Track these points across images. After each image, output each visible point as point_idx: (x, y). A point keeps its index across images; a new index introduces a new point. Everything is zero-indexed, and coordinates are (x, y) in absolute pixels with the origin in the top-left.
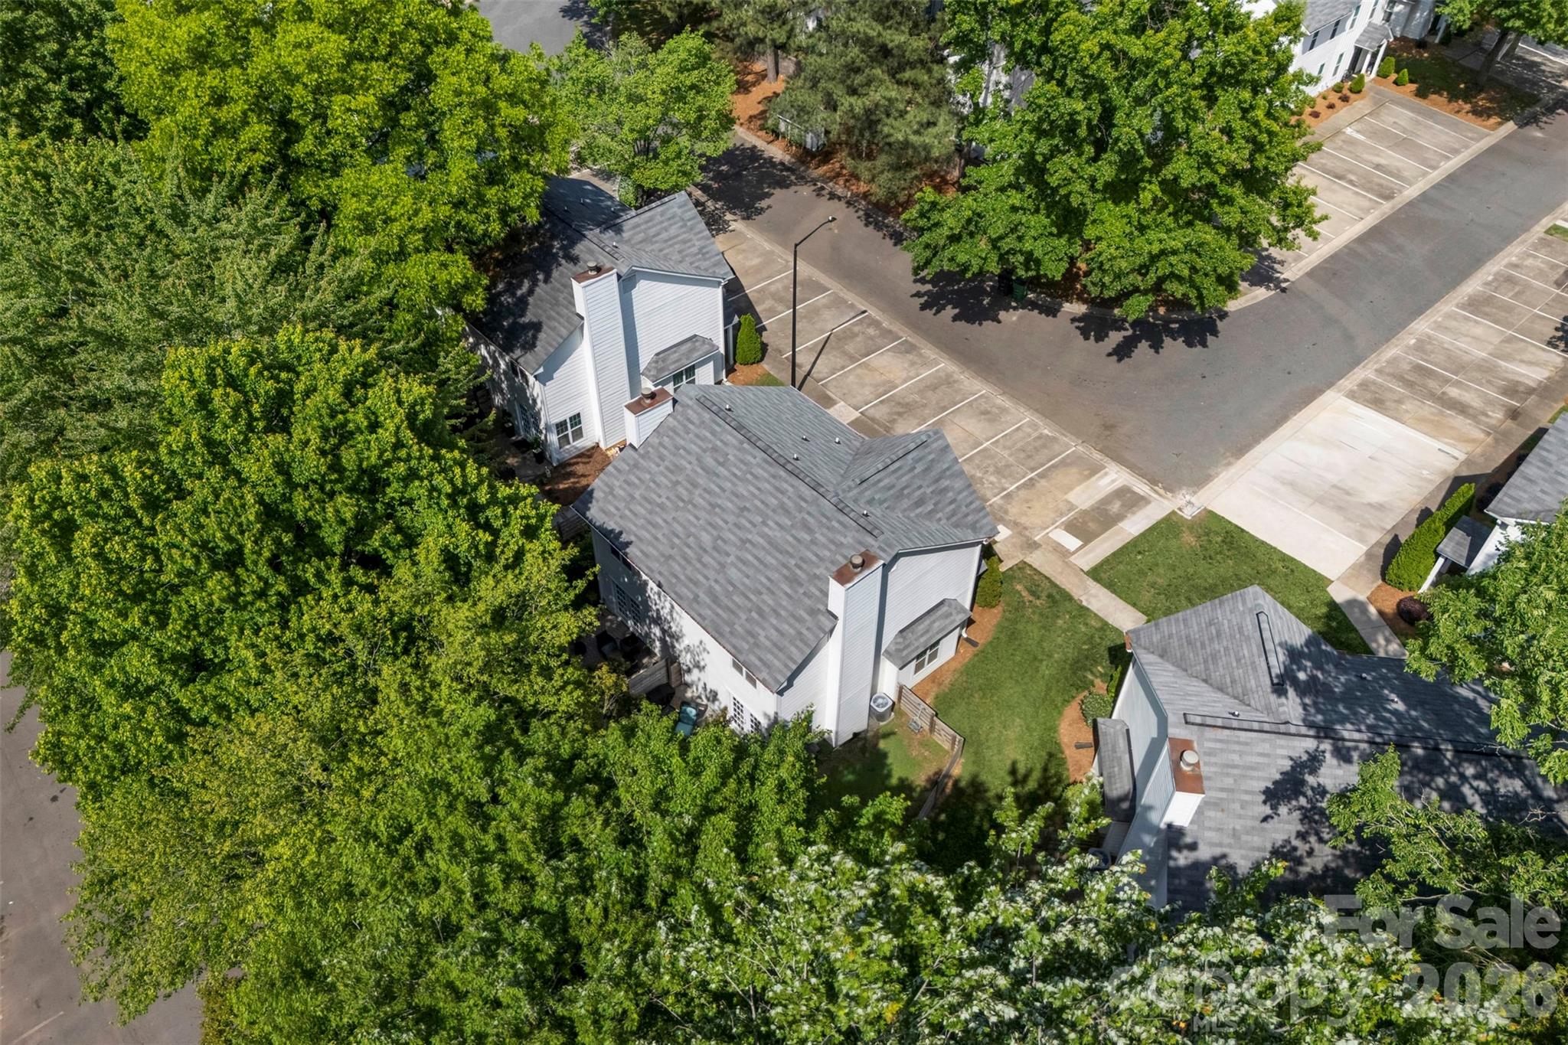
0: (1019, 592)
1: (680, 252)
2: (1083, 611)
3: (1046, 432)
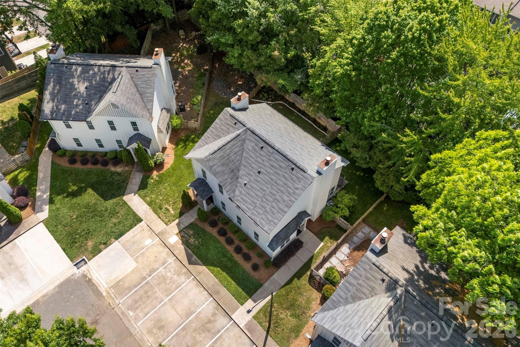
0: (174, 210)
1: (347, 311)
2: (150, 204)
3: (131, 314)
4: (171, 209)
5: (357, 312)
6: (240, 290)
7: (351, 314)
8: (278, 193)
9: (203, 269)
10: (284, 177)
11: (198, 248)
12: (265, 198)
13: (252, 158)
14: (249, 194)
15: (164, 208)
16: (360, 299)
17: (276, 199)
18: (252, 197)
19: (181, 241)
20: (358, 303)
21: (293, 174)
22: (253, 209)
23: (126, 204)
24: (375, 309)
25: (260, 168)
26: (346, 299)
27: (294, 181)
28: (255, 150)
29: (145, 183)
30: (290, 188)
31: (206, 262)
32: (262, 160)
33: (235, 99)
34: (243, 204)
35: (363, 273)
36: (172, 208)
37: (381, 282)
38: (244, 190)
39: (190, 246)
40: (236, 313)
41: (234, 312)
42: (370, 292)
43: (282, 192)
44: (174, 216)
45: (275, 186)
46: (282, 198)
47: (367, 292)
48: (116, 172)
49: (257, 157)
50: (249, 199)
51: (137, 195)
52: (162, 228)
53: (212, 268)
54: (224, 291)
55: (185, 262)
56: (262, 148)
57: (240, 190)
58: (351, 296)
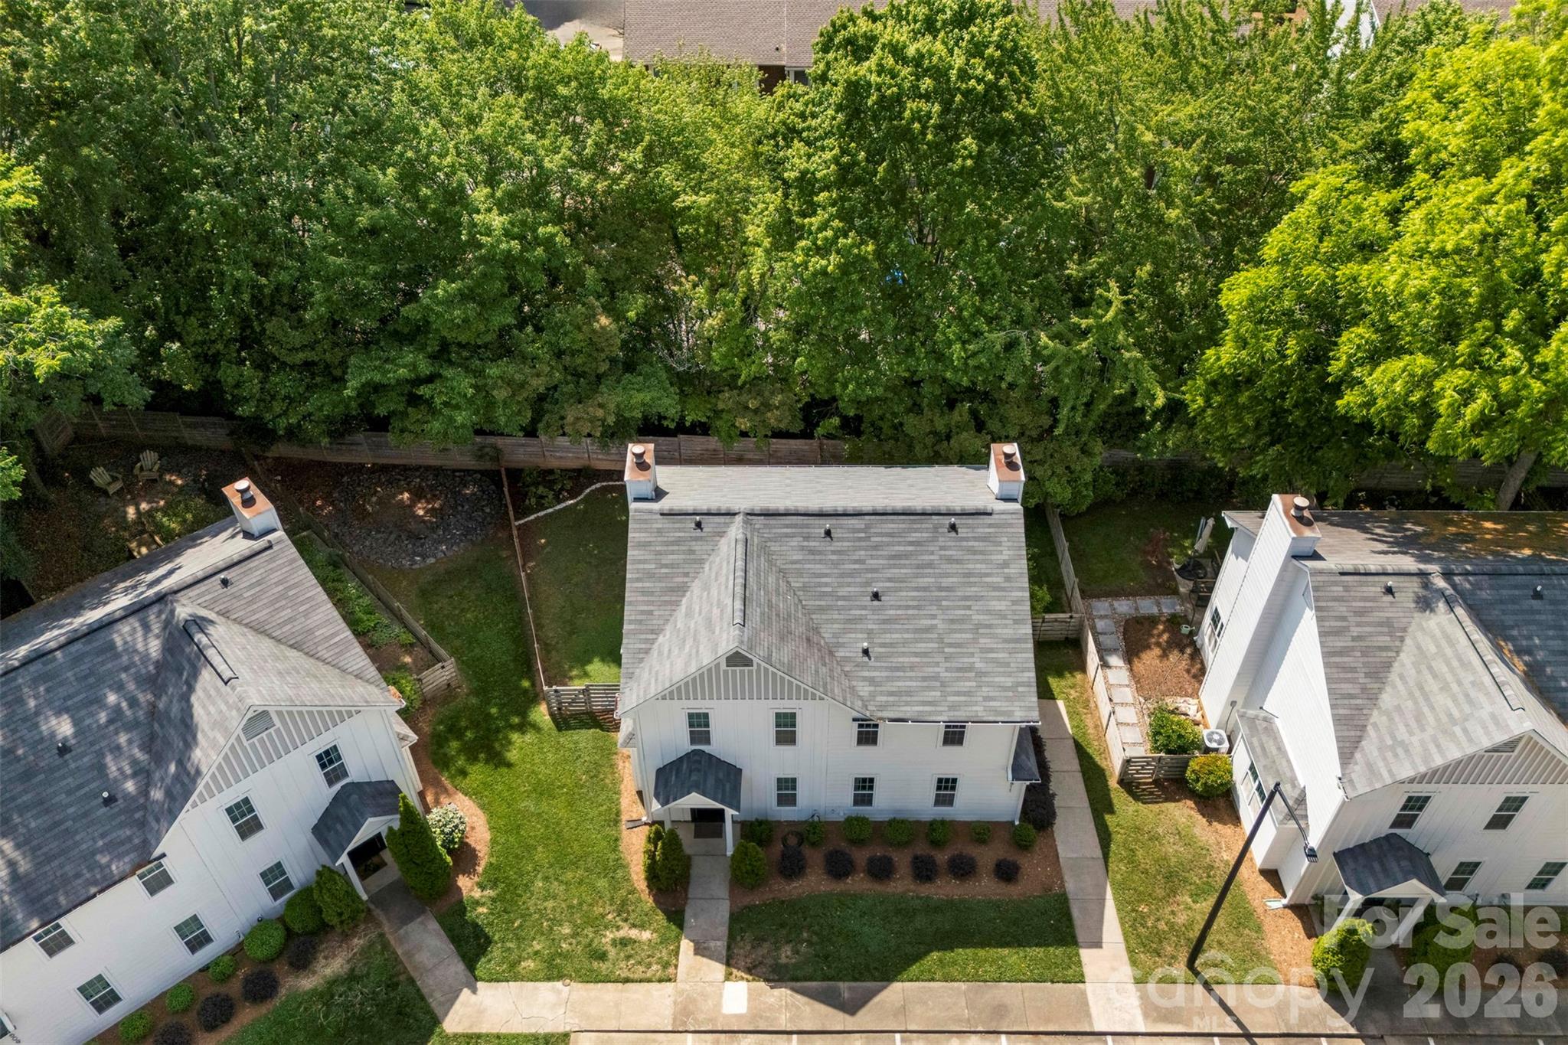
0: (642, 927)
1: (1398, 708)
2: (552, 971)
4: (634, 933)
5: (1421, 688)
6: (1037, 952)
7: (1416, 703)
8: (969, 608)
9: (896, 992)
10: (950, 560)
11: (826, 957)
12: (951, 645)
13: (826, 575)
14: (897, 669)
15: (609, 948)
16: (1388, 665)
17: (979, 626)
18: (912, 668)
19: (762, 984)
20: (1393, 676)
21: (966, 539)
22: (945, 694)
23: (479, 1036)
24: (1448, 651)
25: (868, 583)
26: (1364, 690)
27: (982, 553)
28: (812, 552)
29: (467, 931)
30: (987, 575)
31: (888, 970)
32: (856, 562)
33: (632, 469)
34: (907, 704)
35: (1341, 609)
36: (634, 926)
37: (1389, 598)
38: (875, 669)
39: (799, 973)
40: (1094, 1011)
41: (1088, 1015)
42: (1390, 634)
43: (978, 598)
44: (664, 941)
45: (946, 598)
46: (989, 612)
47: (1384, 640)
48: (333, 982)
49: (835, 564)
50: (911, 679)
51: (479, 984)
52: (669, 1002)
53: (914, 969)
54: (1009, 993)
55: (837, 1019)
56: (828, 533)
57: (865, 679)
58: (1367, 675)
